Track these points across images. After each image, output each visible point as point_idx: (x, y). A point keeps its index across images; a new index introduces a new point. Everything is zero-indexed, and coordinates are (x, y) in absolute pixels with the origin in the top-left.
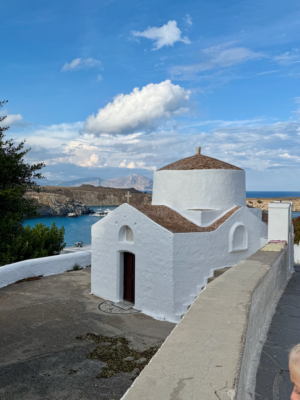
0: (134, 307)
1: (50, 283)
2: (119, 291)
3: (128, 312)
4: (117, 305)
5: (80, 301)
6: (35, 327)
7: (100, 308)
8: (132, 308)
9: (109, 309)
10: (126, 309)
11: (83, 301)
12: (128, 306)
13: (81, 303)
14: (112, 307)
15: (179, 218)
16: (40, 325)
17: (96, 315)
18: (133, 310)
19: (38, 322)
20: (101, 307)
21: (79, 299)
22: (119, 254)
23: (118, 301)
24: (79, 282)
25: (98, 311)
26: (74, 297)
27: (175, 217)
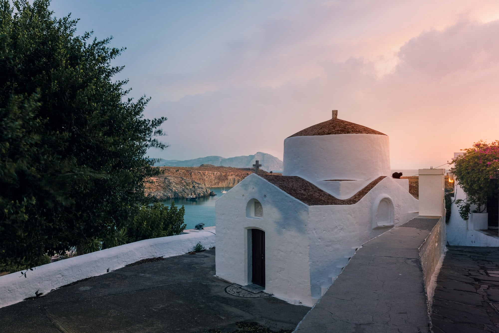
0: (265, 291)
1: (171, 265)
2: (247, 272)
3: (258, 295)
4: (246, 288)
5: (204, 284)
6: (156, 309)
7: (226, 291)
8: (262, 292)
9: (237, 292)
10: (255, 293)
11: (207, 284)
12: (258, 289)
13: (206, 286)
14: (240, 290)
15: (315, 190)
16: (162, 307)
17: (223, 298)
18: (264, 294)
19: (159, 304)
20: (228, 289)
21: (202, 282)
22: (247, 231)
23: (246, 284)
24: (202, 265)
25: (224, 294)
26: (197, 279)
27: (310, 188)
